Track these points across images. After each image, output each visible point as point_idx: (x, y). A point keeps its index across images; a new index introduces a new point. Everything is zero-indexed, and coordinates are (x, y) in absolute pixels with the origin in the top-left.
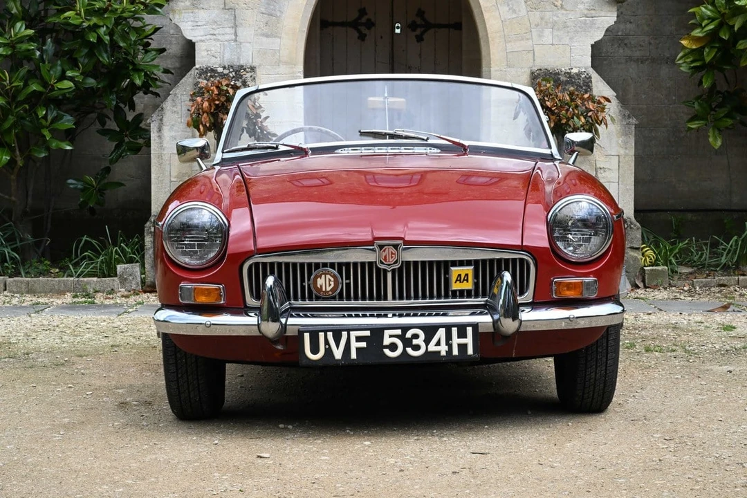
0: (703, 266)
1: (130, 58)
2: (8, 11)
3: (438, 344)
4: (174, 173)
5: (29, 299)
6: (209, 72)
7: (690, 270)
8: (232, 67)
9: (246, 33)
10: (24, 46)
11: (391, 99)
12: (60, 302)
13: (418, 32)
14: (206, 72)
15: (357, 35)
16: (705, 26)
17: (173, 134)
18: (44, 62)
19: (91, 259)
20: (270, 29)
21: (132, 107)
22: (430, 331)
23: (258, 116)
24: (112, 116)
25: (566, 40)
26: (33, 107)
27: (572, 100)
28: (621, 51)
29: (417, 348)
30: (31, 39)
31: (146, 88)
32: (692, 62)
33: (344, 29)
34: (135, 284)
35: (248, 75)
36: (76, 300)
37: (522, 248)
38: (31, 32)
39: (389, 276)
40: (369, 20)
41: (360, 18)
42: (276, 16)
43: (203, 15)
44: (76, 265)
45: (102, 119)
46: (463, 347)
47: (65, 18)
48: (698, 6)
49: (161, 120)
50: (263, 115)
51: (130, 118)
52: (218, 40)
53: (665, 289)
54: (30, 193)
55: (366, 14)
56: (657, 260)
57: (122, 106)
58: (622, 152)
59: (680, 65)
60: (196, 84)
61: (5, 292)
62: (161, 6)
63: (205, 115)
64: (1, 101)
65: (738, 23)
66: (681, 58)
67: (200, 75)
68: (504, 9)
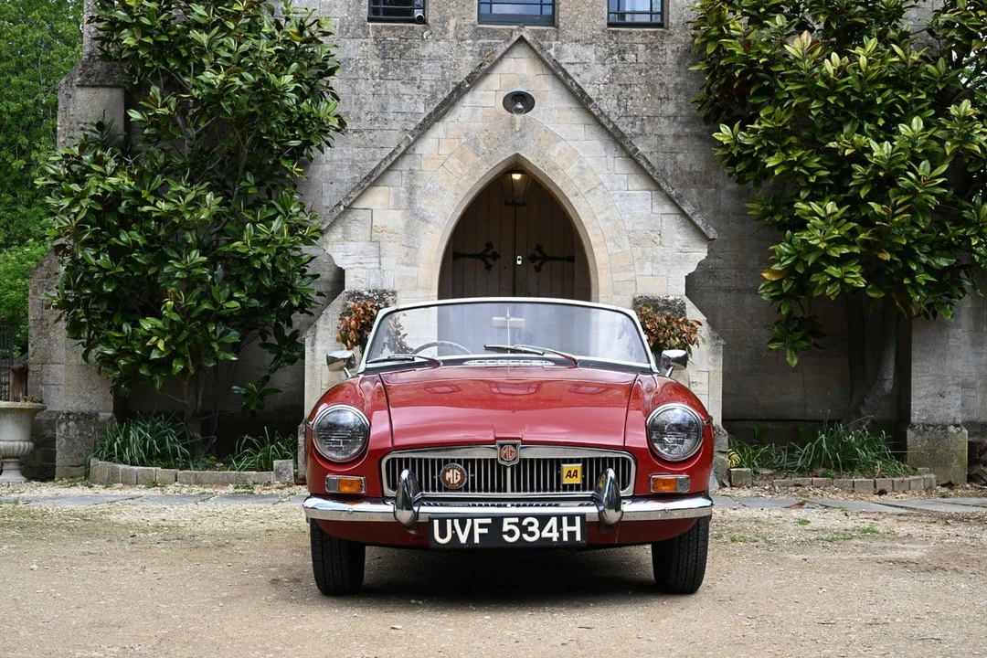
0: (782, 468)
1: (289, 282)
2: (185, 240)
3: (551, 531)
4: (325, 382)
5: (197, 489)
6: (356, 295)
7: (770, 472)
8: (376, 291)
9: (389, 262)
10: (198, 271)
11: (512, 319)
12: (223, 492)
13: (537, 263)
14: (354, 296)
15: (484, 265)
16: (784, 261)
17: (324, 348)
18: (215, 285)
19: (251, 455)
20: (410, 259)
21: (290, 324)
22: (543, 520)
23: (398, 333)
24: (272, 331)
25: (664, 272)
26: (205, 323)
27: (669, 323)
28: (711, 282)
29: (532, 534)
30: (204, 265)
31: (302, 308)
32: (772, 292)
33: (473, 260)
34: (289, 477)
35: (390, 298)
36: (237, 490)
37: (624, 448)
38: (204, 259)
39: (509, 471)
40: (494, 253)
41: (487, 250)
42: (415, 248)
43: (352, 246)
44: (238, 460)
45: (263, 335)
46: (572, 534)
47: (234, 248)
48: (777, 244)
49: (314, 336)
50: (402, 333)
51: (287, 334)
52: (365, 268)
53: (749, 488)
54: (200, 398)
55: (492, 247)
56: (741, 462)
57: (281, 323)
58: (712, 368)
59: (761, 294)
60: (346, 305)
61: (176, 483)
62: (316, 238)
63: (352, 332)
64: (176, 317)
65: (811, 260)
66: (762, 289)
67: (349, 297)
68: (610, 245)
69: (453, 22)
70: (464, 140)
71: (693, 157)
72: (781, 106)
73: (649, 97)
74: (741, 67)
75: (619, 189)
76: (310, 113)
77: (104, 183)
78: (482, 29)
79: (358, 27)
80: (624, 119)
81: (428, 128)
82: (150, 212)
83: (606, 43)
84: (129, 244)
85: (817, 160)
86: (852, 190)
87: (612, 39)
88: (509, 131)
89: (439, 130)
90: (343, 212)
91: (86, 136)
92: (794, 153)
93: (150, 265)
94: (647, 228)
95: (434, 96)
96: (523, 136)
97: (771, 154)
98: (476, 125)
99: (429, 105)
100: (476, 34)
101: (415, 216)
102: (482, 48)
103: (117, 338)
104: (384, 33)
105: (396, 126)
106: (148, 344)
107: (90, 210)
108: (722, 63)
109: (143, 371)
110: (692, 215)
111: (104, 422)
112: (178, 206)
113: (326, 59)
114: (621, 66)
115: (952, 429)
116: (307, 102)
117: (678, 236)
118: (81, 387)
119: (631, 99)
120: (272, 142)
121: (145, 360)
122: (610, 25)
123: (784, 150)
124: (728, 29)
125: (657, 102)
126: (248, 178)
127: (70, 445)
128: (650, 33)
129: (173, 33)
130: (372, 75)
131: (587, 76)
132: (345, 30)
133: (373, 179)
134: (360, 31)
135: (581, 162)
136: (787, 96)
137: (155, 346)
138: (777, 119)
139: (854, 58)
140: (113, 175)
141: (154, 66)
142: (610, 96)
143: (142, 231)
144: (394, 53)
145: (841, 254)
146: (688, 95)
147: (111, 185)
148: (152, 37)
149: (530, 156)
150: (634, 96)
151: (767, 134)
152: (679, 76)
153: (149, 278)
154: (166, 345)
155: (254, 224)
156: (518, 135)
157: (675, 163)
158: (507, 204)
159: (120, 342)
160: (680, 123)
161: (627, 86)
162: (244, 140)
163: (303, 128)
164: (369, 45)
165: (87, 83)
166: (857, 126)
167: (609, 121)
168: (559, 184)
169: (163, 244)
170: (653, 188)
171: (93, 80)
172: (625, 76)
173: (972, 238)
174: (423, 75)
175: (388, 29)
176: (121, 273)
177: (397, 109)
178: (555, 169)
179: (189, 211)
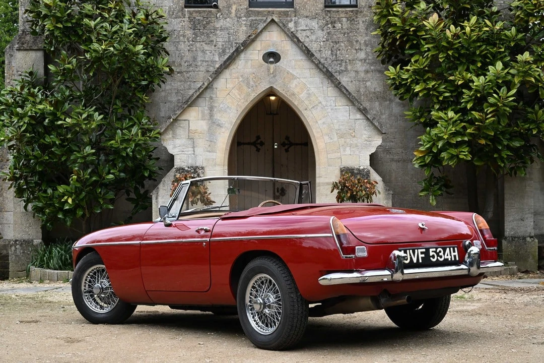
1: (142, 163)
2: (82, 140)
8: (192, 167)
9: (199, 150)
10: (91, 158)
13: (286, 147)
14: (180, 170)
15: (255, 149)
16: (426, 145)
17: (163, 200)
18: (100, 166)
20: (211, 149)
21: (143, 186)
23: (206, 193)
24: (133, 191)
25: (357, 152)
26: (95, 188)
27: (359, 183)
28: (388, 156)
30: (93, 154)
31: (150, 177)
33: (249, 146)
35: (200, 171)
38: (93, 151)
40: (261, 141)
41: (257, 140)
42: (214, 142)
43: (178, 142)
45: (128, 193)
47: (110, 144)
48: (422, 135)
49: (157, 193)
50: (208, 192)
51: (142, 191)
52: (185, 154)
55: (260, 138)
57: (137, 186)
59: (414, 164)
60: (175, 176)
62: (157, 138)
64: (78, 185)
65: (440, 144)
66: (415, 161)
67: (177, 171)
68: (326, 138)
69: (234, 7)
70: (241, 79)
71: (376, 83)
72: (423, 56)
73: (349, 49)
74: (400, 33)
75: (331, 106)
76: (152, 65)
77: (35, 108)
78: (251, 11)
79: (179, 11)
80: (335, 62)
81: (220, 73)
82: (62, 124)
83: (324, 18)
84: (50, 143)
85: (443, 87)
86: (463, 104)
87: (328, 15)
88: (267, 73)
89: (227, 74)
90: (172, 122)
91: (23, 79)
92: (431, 83)
93: (63, 155)
94: (347, 128)
95: (224, 51)
96: (274, 76)
97: (417, 84)
98: (248, 70)
99: (221, 56)
100: (248, 14)
101: (214, 124)
102: (251, 22)
103: (44, 197)
104: (194, 14)
105: (202, 69)
106: (63, 200)
107: (29, 124)
108: (390, 30)
109: (60, 216)
110: (373, 119)
111: (37, 245)
112: (78, 121)
113: (161, 33)
114: (333, 31)
115: (528, 239)
116: (151, 59)
117: (365, 132)
118: (23, 225)
119: (339, 50)
120: (131, 82)
121: (61, 209)
122: (326, 7)
123: (425, 81)
124: (393, 10)
125: (355, 51)
126: (118, 103)
127: (17, 259)
128: (350, 11)
129: (74, 21)
130: (188, 39)
131: (313, 37)
132: (171, 13)
133: (189, 103)
134: (180, 14)
135: (308, 90)
136: (427, 49)
137: (66, 201)
138: (420, 63)
139: (463, 28)
140: (40, 103)
141: (63, 40)
142: (327, 48)
143: (59, 135)
144: (200, 26)
145: (457, 142)
146: (372, 47)
147: (39, 109)
148: (62, 24)
149: (278, 87)
150: (341, 48)
151: (415, 72)
152: (367, 36)
153: (62, 162)
154: (73, 200)
155: (122, 130)
156: (272, 75)
157: (366, 87)
158: (267, 114)
159: (46, 199)
160: (368, 63)
161: (336, 43)
162: (115, 81)
163: (148, 73)
164: (186, 22)
165: (22, 48)
166: (465, 67)
167: (324, 67)
168: (296, 103)
169: (70, 142)
170: (350, 104)
171: (25, 46)
172: (335, 37)
173: (533, 130)
174: (217, 39)
175: (196, 12)
176: (47, 160)
177: (202, 59)
178: (294, 94)
179: (85, 124)
